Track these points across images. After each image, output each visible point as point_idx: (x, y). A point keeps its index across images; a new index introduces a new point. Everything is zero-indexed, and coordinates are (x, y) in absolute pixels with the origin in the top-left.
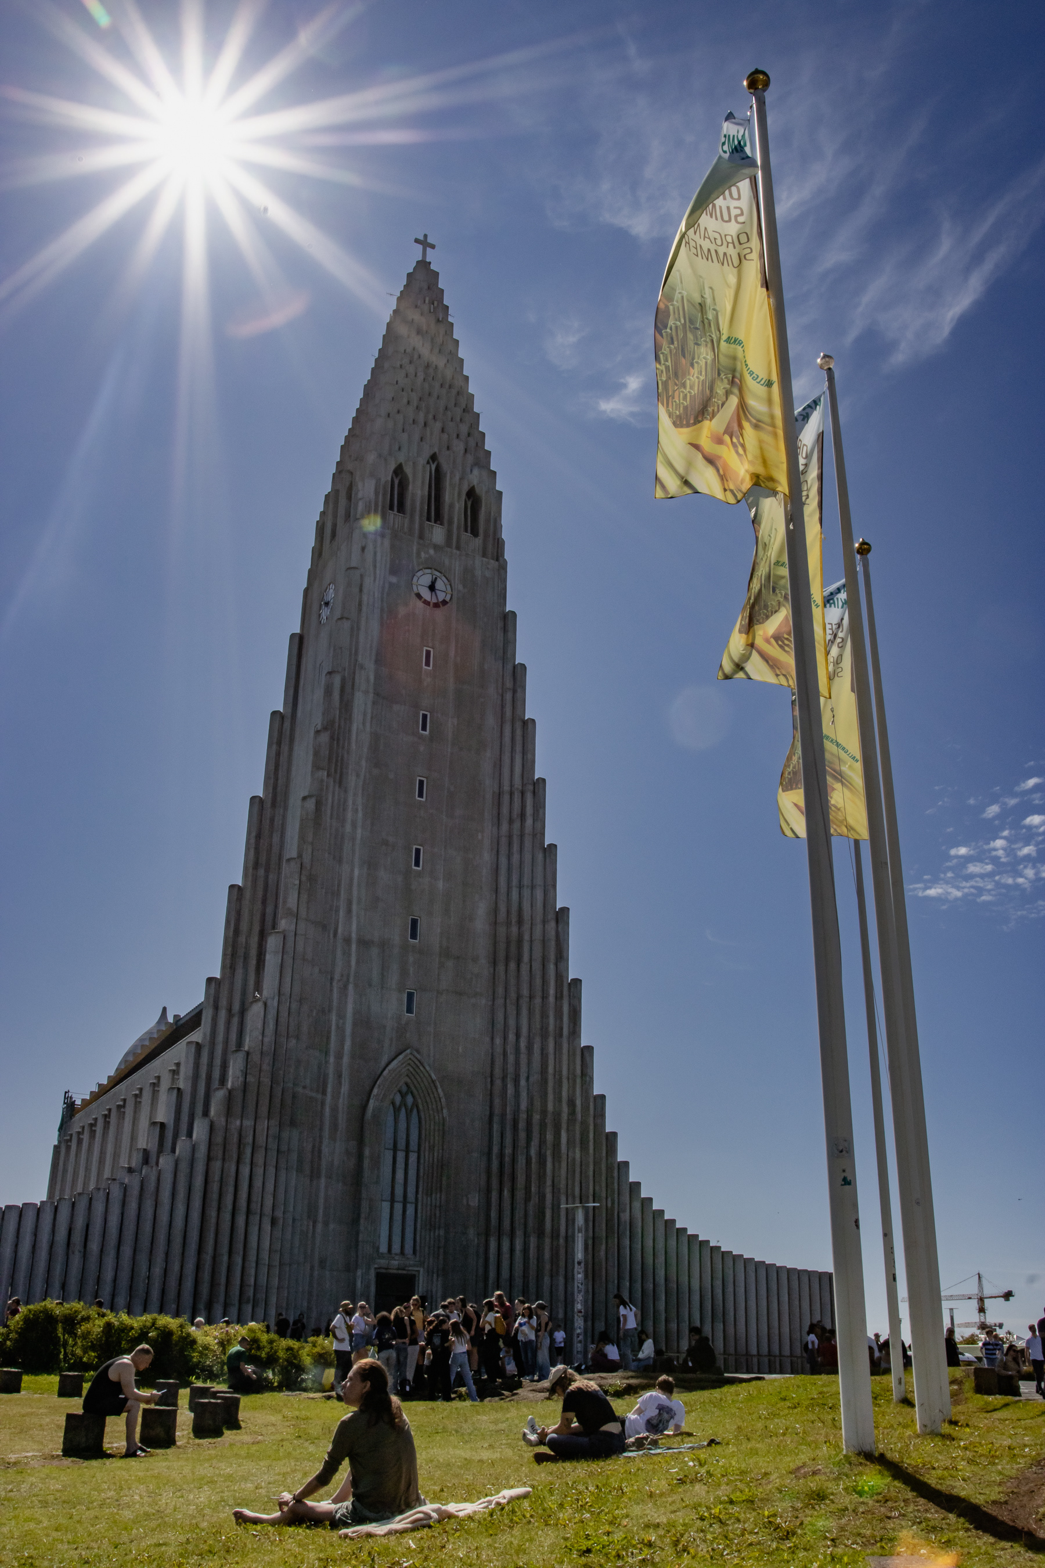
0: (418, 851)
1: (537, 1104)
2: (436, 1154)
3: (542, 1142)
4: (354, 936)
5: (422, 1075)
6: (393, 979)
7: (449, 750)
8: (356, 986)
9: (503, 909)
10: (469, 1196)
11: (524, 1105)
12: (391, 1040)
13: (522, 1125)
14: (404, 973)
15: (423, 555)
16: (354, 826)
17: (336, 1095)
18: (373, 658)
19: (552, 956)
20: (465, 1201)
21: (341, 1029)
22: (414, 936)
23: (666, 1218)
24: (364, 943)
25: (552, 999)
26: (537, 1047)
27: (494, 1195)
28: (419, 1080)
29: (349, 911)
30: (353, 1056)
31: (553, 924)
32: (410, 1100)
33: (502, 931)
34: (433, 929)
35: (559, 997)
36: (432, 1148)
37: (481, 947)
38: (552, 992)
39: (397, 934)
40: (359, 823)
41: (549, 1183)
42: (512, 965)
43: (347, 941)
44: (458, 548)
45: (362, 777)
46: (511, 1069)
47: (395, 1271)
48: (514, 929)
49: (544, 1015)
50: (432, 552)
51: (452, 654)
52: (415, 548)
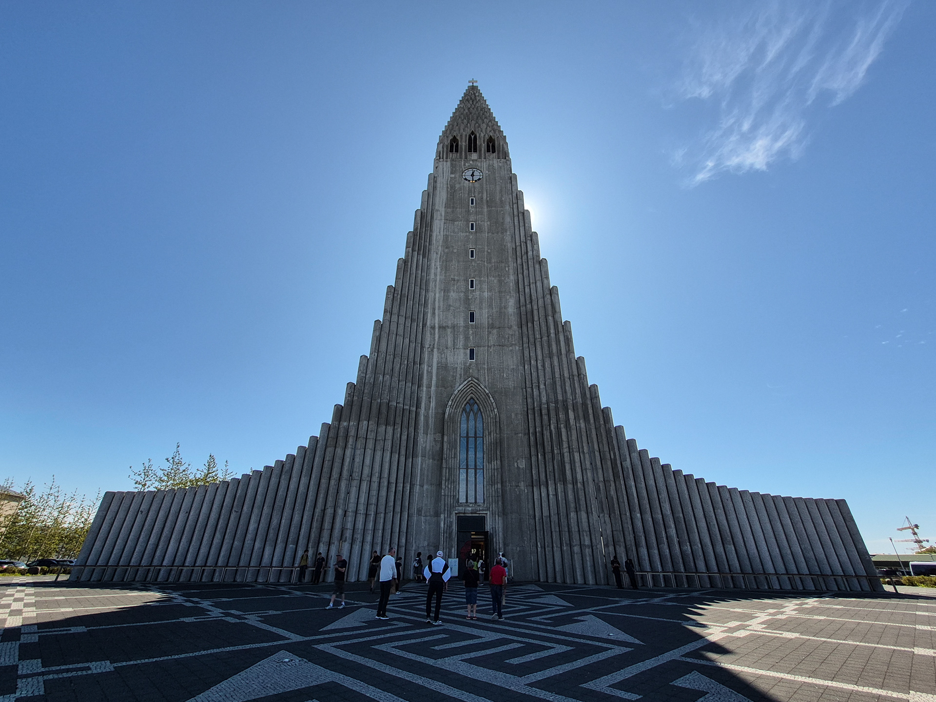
0: (472, 281)
1: (552, 397)
2: (492, 437)
3: (558, 420)
4: (437, 325)
5: (480, 391)
6: (461, 343)
7: (486, 235)
8: (438, 349)
9: (522, 299)
10: (518, 461)
11: (544, 400)
12: (461, 375)
13: (544, 412)
14: (467, 338)
15: (467, 164)
16: (435, 275)
17: (427, 408)
18: (444, 206)
19: (550, 313)
20: (516, 464)
21: (430, 373)
22: (472, 320)
23: (661, 464)
24: (442, 328)
25: (553, 335)
26: (547, 365)
27: (534, 459)
28: (479, 394)
29: (434, 313)
30: (437, 386)
31: (548, 296)
32: (476, 407)
33: (523, 309)
34: (483, 316)
35: (557, 333)
36: (490, 434)
37: (513, 320)
38: (552, 331)
39: (461, 321)
40: (438, 274)
41: (565, 445)
42: (530, 325)
43: (433, 328)
44: (485, 158)
45: (439, 254)
46: (535, 380)
47: (470, 515)
48: (529, 306)
49: (549, 346)
50: (471, 162)
51: (485, 198)
52: (463, 163)
